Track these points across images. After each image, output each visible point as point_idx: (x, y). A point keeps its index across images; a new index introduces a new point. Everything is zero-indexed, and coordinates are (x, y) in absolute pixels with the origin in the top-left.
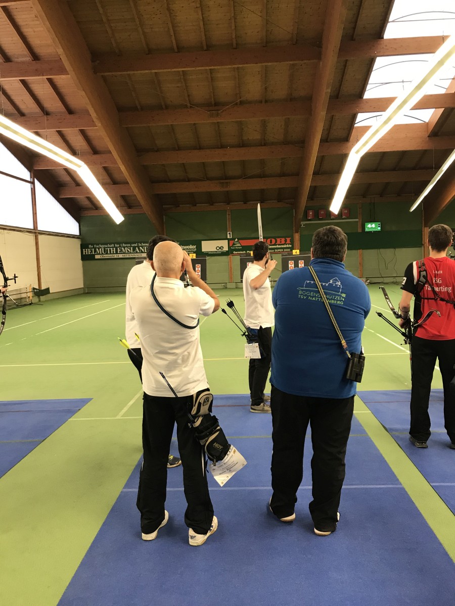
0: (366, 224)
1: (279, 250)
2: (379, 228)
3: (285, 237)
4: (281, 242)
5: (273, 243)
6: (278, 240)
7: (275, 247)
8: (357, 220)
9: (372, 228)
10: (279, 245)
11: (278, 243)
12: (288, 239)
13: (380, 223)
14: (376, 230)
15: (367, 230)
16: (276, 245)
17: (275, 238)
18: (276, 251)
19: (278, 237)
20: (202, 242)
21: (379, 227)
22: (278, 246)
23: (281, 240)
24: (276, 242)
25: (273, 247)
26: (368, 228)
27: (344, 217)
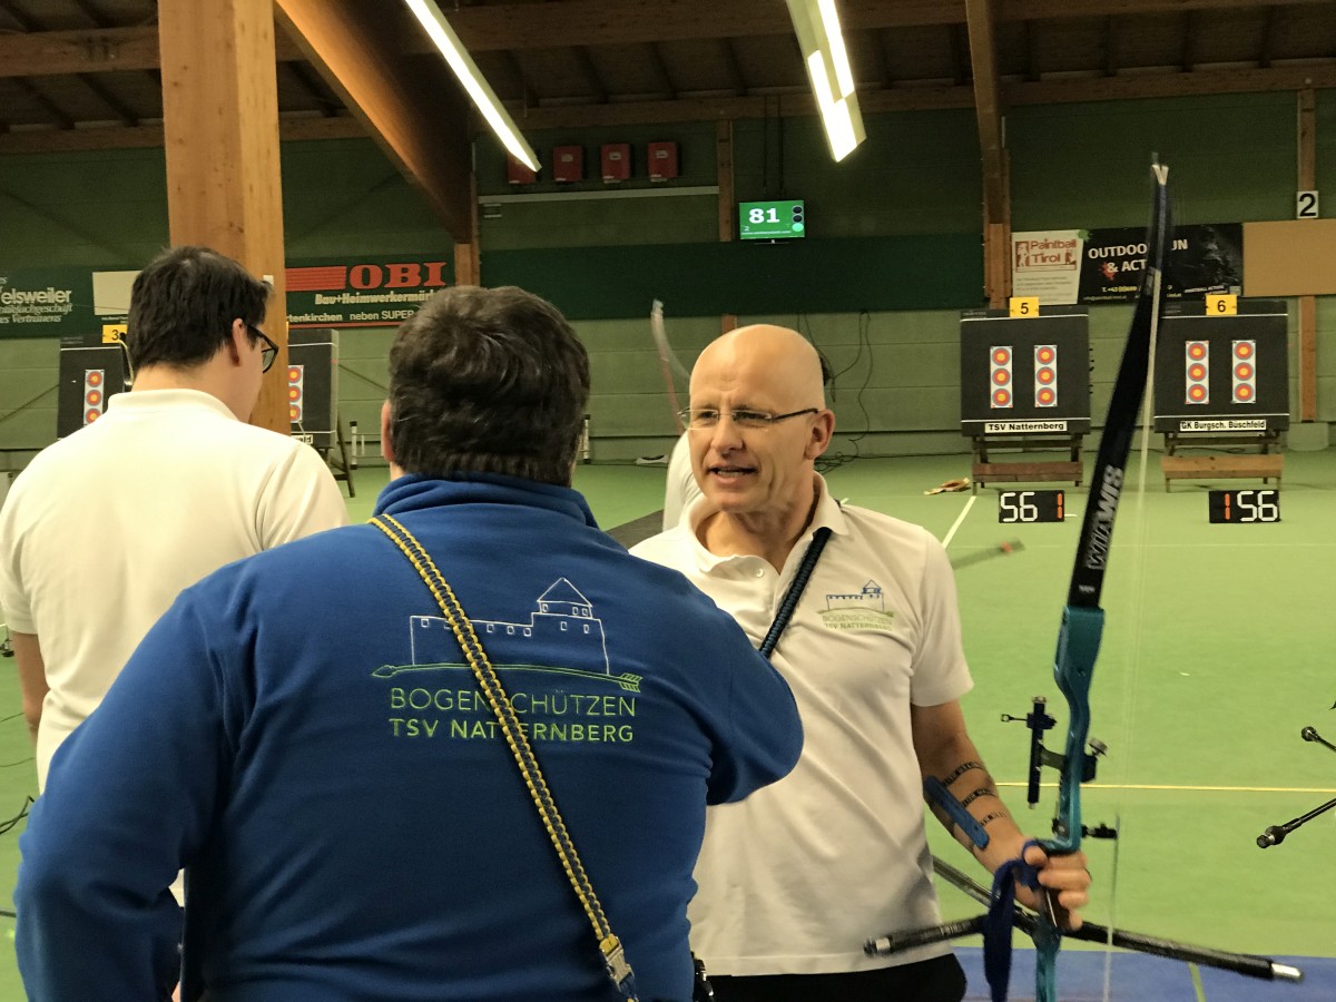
0: (743, 206)
1: (396, 314)
2: (799, 227)
3: (421, 260)
4: (404, 280)
5: (375, 282)
6: (395, 269)
7: (382, 298)
8: (714, 190)
9: (764, 226)
10: (398, 291)
11: (395, 282)
12: (435, 269)
13: (800, 204)
14: (785, 233)
15: (746, 233)
16: (386, 292)
17: (381, 261)
18: (386, 315)
19: (397, 260)
20: (97, 276)
21: (797, 220)
22: (393, 297)
23: (404, 270)
24: (386, 277)
25: (374, 299)
26: (754, 227)
27: (655, 177)
